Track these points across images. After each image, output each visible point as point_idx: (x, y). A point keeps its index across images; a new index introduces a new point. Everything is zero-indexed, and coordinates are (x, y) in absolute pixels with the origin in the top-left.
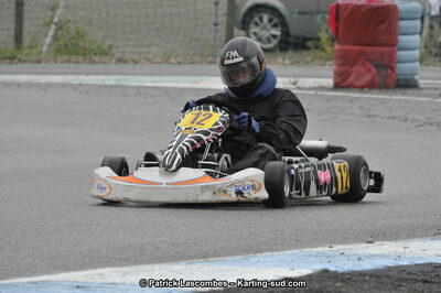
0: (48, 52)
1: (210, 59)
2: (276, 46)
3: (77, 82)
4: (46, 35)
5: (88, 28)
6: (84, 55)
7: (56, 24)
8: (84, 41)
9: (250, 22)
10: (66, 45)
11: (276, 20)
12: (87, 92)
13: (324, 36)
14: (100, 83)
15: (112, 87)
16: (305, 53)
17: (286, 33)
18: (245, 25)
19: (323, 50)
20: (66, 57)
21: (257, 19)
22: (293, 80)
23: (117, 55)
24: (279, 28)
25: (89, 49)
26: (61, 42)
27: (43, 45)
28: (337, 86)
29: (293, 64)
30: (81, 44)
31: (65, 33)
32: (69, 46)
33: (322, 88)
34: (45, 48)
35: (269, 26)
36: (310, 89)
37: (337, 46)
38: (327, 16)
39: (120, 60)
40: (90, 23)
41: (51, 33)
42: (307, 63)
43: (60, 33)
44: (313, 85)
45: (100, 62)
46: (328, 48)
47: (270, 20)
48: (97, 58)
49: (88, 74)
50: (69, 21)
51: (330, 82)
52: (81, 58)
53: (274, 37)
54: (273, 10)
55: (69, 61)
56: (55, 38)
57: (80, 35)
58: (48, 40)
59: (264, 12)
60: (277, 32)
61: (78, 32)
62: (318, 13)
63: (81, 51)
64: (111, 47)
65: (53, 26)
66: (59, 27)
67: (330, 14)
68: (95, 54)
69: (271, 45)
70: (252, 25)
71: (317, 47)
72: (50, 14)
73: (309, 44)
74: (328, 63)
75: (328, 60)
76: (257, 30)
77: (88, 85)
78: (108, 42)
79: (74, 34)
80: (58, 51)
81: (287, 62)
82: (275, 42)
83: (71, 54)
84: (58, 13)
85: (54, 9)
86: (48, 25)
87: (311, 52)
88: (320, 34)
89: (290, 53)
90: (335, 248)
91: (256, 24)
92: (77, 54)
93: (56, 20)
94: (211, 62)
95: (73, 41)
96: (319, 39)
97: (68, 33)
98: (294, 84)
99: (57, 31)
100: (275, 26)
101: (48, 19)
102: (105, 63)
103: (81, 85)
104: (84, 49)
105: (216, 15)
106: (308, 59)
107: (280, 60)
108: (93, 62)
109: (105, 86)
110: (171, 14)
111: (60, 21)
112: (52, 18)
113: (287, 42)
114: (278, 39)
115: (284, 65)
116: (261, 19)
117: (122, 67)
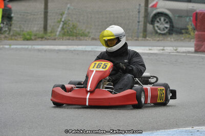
0: (59, 35)
1: (135, 38)
2: (167, 32)
3: (73, 49)
4: (58, 27)
5: (78, 23)
6: (76, 36)
7: (63, 22)
8: (76, 30)
9: (155, 21)
10: (68, 32)
11: (167, 20)
12: (78, 54)
13: (190, 27)
14: (84, 49)
15: (89, 51)
16: (181, 35)
17: (172, 26)
18: (152, 22)
19: (190, 34)
20: (68, 37)
21: (158, 19)
22: (175, 48)
23: (92, 37)
24: (169, 24)
25: (79, 34)
26: (66, 30)
27: (57, 31)
28: (196, 51)
29: (175, 41)
30: (75, 31)
31: (67, 26)
32: (70, 32)
33: (189, 52)
34: (58, 33)
35: (164, 23)
36: (183, 52)
37: (196, 32)
38: (192, 18)
39: (93, 39)
40: (79, 21)
41: (61, 26)
42: (182, 40)
43: (65, 26)
44: (184, 51)
45: (83, 40)
46: (192, 33)
47: (165, 20)
48: (82, 38)
49: (78, 45)
50: (69, 20)
51: (193, 49)
52: (75, 38)
53: (166, 28)
54: (166, 15)
55: (69, 39)
56: (63, 28)
57: (74, 27)
58: (59, 29)
59: (162, 16)
60: (168, 26)
61: (73, 26)
62: (187, 16)
63: (75, 34)
64: (89, 33)
65: (62, 23)
66: (65, 23)
67: (193, 17)
68: (81, 36)
69: (165, 32)
70: (156, 22)
71: (187, 33)
72: (60, 17)
73: (183, 31)
74: (192, 40)
75: (192, 39)
76: (158, 25)
77: (78, 51)
78: (88, 30)
79: (71, 26)
80: (64, 34)
81: (172, 40)
82: (166, 30)
83: (70, 36)
84: (64, 16)
85: (62, 14)
86: (59, 22)
87: (183, 35)
88: (188, 27)
89: (174, 35)
90: (195, 128)
91: (158, 22)
92: (73, 36)
93: (63, 20)
94: (136, 40)
95: (71, 30)
96: (187, 29)
97: (69, 26)
98: (176, 50)
99: (63, 25)
100: (167, 23)
101: (59, 20)
102: (86, 40)
103: (74, 50)
104: (76, 33)
105: (139, 17)
106: (183, 38)
107: (169, 39)
108: (80, 40)
109: (86, 51)
110: (117, 17)
111: (65, 20)
112: (61, 19)
113: (172, 30)
114: (168, 29)
115: (171, 41)
116: (160, 20)
117: (94, 42)
